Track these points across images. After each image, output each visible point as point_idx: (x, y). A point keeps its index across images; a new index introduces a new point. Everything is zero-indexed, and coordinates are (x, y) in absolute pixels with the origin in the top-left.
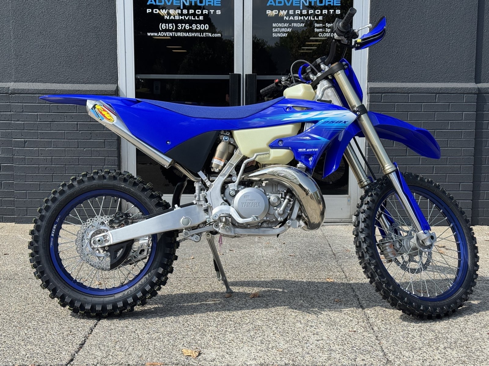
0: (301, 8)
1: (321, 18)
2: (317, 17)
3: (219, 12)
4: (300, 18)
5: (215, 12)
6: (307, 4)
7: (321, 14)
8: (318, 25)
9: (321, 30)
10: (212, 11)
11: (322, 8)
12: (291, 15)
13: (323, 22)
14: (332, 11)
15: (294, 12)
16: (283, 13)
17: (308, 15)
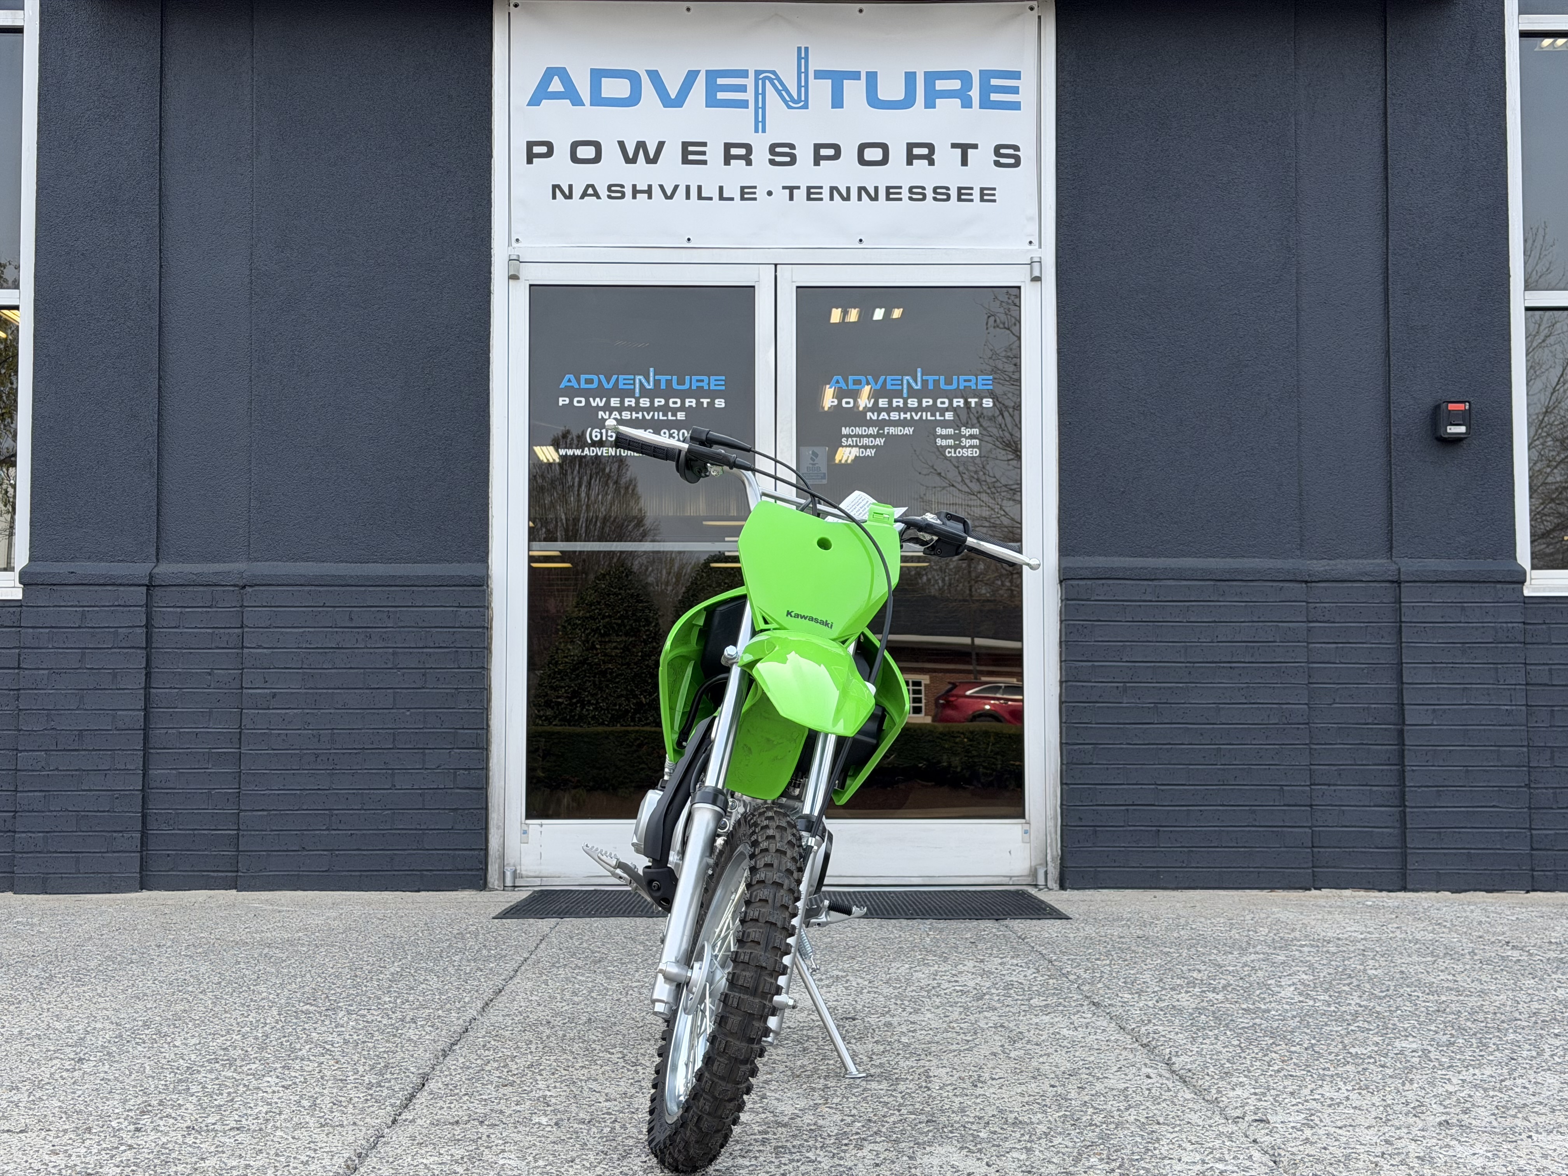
0: (905, 395)
1: (949, 416)
2: (942, 415)
3: (720, 403)
4: (903, 416)
5: (711, 404)
6: (918, 387)
7: (950, 408)
8: (944, 432)
9: (951, 442)
10: (705, 401)
11: (950, 397)
12: (883, 410)
13: (957, 424)
14: (973, 401)
15: (890, 403)
16: (865, 403)
17: (919, 409)
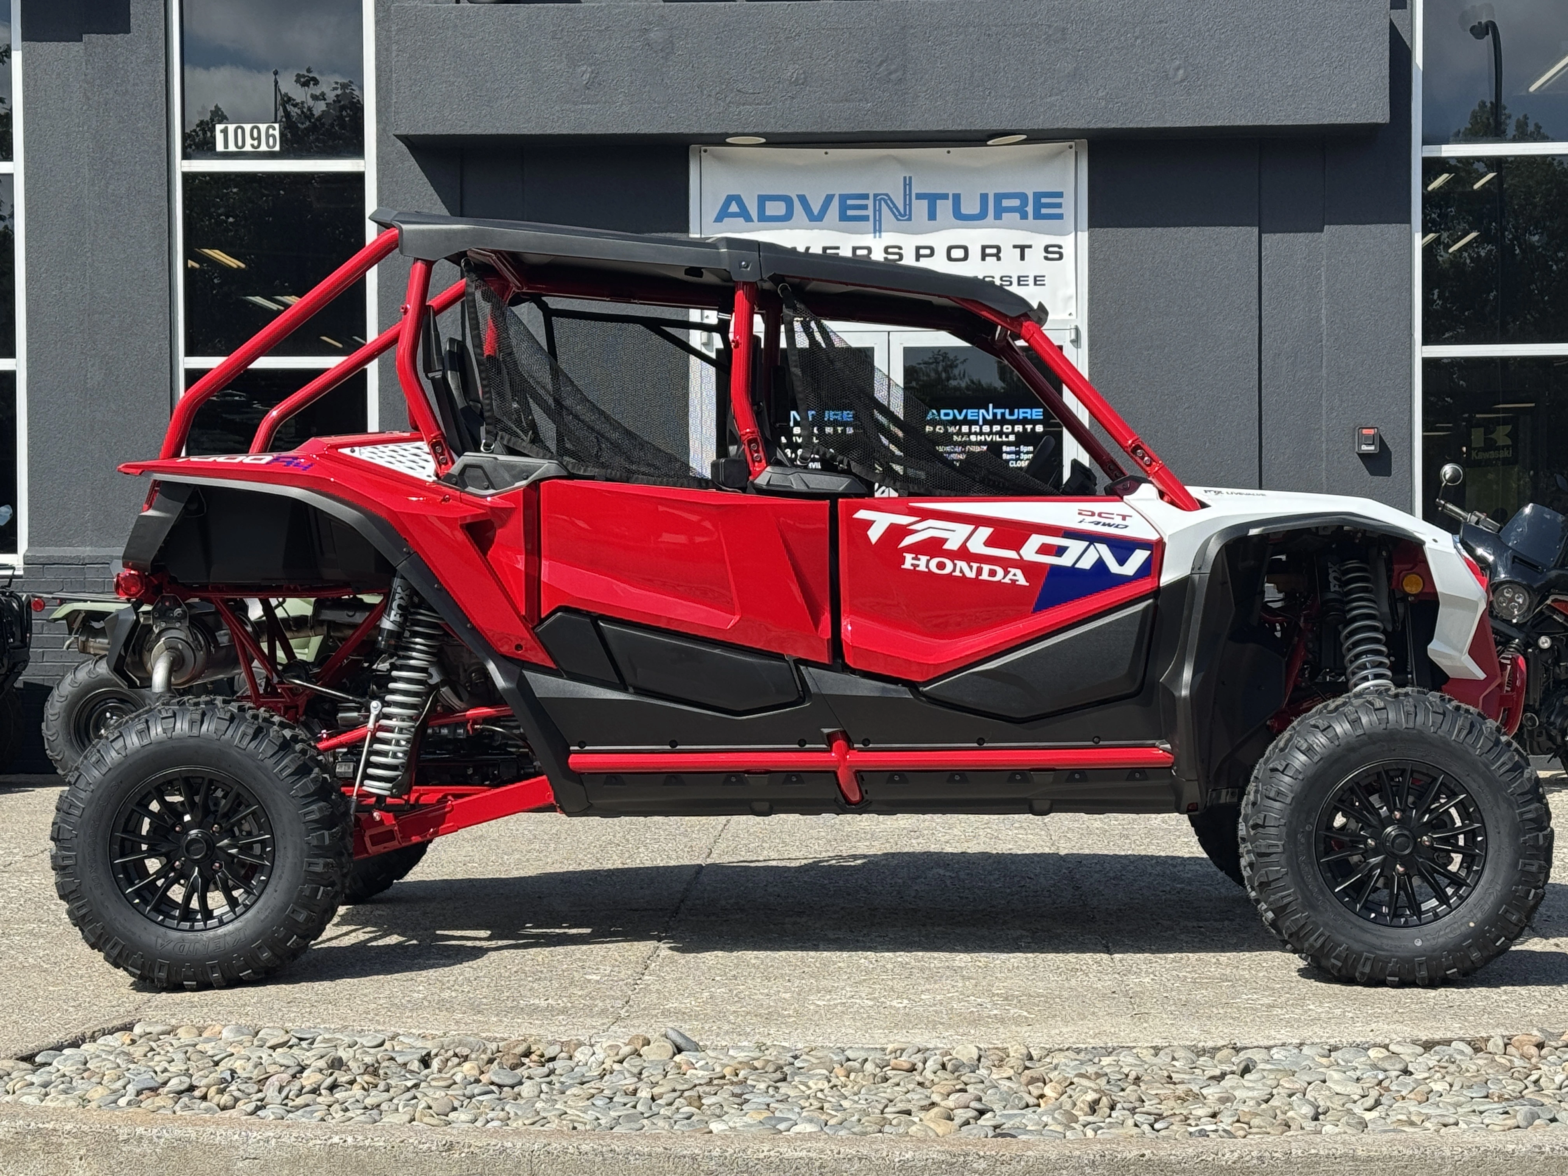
0: (981, 423)
1: (1012, 438)
2: (1007, 437)
3: (850, 431)
4: (979, 438)
5: (844, 431)
6: (990, 417)
7: (1013, 432)
8: (1008, 449)
9: (1013, 456)
10: (839, 429)
11: (1013, 423)
12: (965, 434)
13: (1016, 444)
14: (1029, 427)
15: (970, 429)
16: (951, 429)
17: (991, 433)
